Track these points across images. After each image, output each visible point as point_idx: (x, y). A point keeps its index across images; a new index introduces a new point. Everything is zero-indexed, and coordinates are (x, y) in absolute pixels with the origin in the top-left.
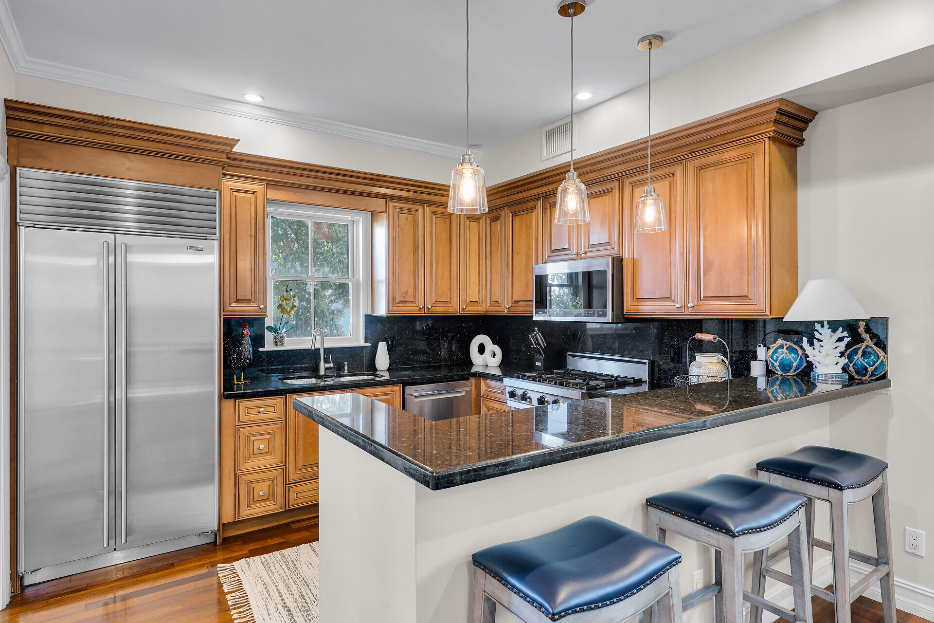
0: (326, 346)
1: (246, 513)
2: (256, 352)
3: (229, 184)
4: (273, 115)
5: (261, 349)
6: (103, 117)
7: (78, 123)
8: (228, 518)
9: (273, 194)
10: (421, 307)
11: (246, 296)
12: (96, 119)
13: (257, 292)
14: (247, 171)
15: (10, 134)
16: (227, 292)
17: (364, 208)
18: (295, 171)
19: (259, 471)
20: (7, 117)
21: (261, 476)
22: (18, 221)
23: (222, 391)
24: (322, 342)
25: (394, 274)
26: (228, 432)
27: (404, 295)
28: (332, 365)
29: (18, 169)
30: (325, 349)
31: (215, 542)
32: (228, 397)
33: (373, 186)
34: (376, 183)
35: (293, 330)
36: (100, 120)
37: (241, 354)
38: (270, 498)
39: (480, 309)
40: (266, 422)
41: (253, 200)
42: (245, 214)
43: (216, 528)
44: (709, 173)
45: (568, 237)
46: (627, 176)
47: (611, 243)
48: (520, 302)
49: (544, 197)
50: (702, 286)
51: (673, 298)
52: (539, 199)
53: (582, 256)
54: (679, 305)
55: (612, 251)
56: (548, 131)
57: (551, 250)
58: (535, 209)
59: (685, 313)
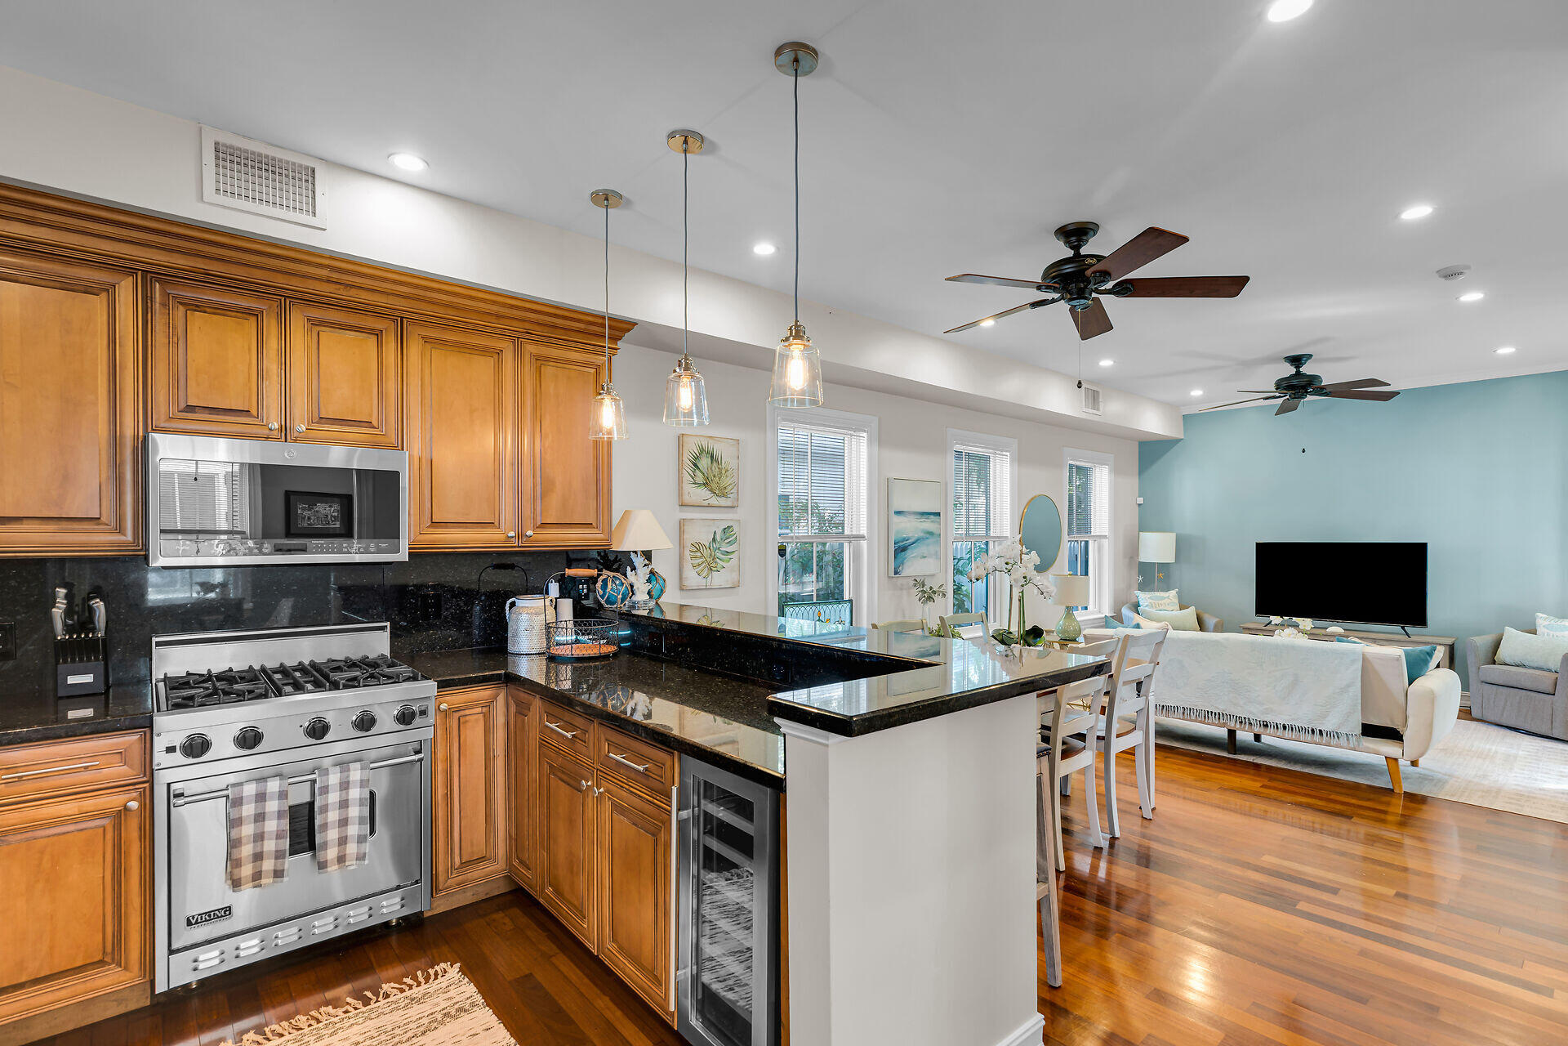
44: (549, 370)
45: (250, 389)
46: (414, 321)
47: (375, 423)
48: (25, 521)
49: (148, 276)
50: (538, 509)
51: (496, 524)
52: (130, 271)
53: (296, 434)
54: (512, 534)
55: (379, 439)
56: (224, 145)
57: (182, 406)
58: (109, 290)
59: (516, 544)
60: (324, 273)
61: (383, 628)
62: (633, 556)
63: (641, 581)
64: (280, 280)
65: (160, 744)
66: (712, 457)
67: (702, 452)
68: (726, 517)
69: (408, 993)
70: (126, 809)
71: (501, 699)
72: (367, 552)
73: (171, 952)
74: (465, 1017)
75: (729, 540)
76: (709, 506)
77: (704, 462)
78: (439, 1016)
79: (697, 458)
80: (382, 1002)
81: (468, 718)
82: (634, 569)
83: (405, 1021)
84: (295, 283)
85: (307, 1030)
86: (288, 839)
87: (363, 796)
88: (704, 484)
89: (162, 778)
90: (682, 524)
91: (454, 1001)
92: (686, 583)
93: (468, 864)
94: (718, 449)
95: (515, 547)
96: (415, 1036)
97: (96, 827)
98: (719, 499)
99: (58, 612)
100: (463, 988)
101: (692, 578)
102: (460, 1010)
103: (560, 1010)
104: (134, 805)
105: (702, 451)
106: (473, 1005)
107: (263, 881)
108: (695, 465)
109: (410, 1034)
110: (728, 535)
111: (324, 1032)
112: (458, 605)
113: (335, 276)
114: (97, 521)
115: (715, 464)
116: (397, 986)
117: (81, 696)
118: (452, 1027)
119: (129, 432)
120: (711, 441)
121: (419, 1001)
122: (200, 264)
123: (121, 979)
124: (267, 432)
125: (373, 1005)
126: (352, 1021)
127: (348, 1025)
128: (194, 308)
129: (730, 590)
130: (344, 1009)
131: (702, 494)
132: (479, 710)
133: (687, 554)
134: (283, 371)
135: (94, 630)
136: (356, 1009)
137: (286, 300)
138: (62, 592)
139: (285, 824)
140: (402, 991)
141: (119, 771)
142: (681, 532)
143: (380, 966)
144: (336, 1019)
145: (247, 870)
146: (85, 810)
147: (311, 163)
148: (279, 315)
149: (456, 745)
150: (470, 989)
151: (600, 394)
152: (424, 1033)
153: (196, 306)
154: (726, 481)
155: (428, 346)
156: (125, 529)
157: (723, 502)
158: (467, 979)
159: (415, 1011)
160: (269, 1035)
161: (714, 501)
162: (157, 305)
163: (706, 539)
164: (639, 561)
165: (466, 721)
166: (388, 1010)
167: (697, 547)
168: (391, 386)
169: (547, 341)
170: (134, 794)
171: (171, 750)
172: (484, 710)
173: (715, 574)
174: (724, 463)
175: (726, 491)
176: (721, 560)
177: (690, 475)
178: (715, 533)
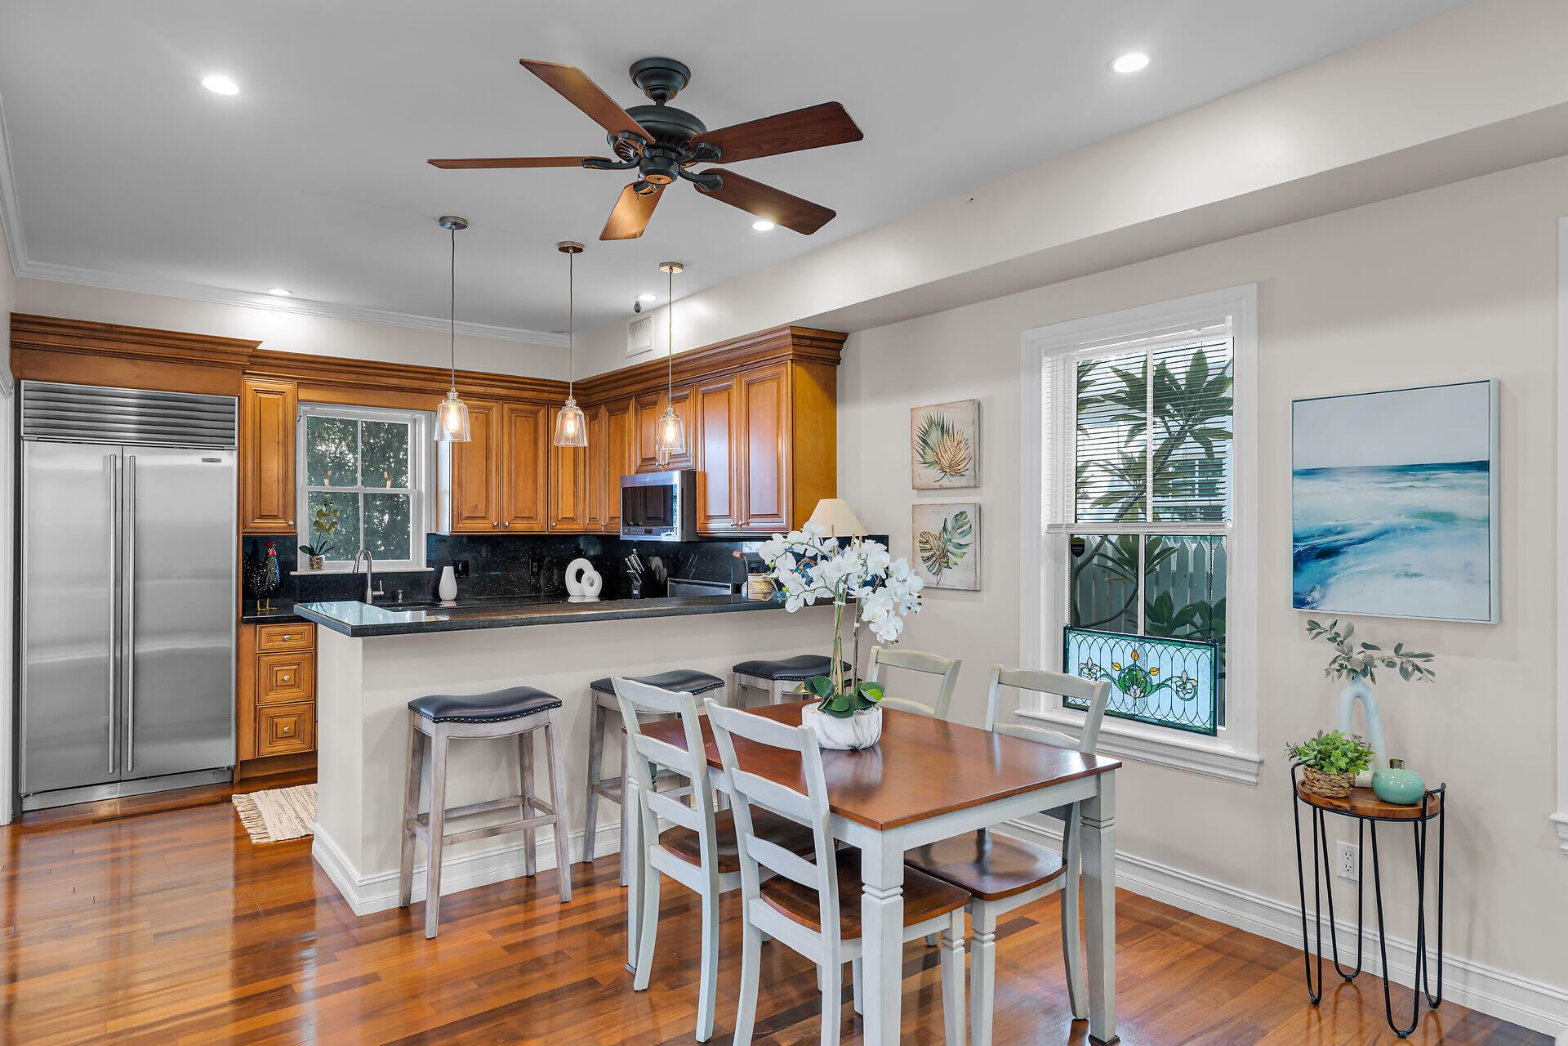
0: (374, 570)
1: (267, 750)
2: (284, 575)
3: (253, 383)
4: (301, 306)
5: (292, 573)
6: (111, 325)
7: (85, 332)
8: (247, 755)
9: (304, 394)
10: (496, 524)
11: (271, 511)
12: (104, 327)
13: (285, 507)
14: (273, 369)
15: (14, 345)
16: (249, 506)
17: (422, 407)
18: (333, 367)
19: (281, 705)
20: (11, 330)
21: (286, 710)
22: (22, 434)
23: (241, 615)
24: (370, 566)
25: (460, 485)
26: (247, 660)
27: (473, 509)
28: (382, 593)
29: (22, 382)
30: (373, 574)
31: (232, 782)
32: (248, 622)
33: (431, 380)
34: (436, 377)
35: (335, 551)
36: (108, 328)
37: (266, 577)
38: (297, 736)
39: (576, 527)
40: (291, 651)
41: (281, 402)
42: (272, 418)
43: (233, 763)
46: (699, 384)
47: (687, 454)
51: (731, 515)
57: (642, 459)
58: (628, 409)
66: (942, 428)
67: (931, 425)
68: (963, 500)
75: (961, 530)
76: (941, 488)
77: (934, 436)
79: (926, 433)
88: (934, 463)
90: (915, 509)
94: (948, 417)
95: (738, 533)
98: (950, 478)
105: (931, 423)
108: (925, 441)
110: (960, 523)
115: (946, 436)
120: (940, 410)
128: (644, 408)
129: (970, 594)
131: (934, 474)
133: (918, 546)
137: (663, 390)
142: (914, 518)
155: (705, 396)
157: (956, 481)
161: (945, 481)
163: (936, 527)
167: (927, 538)
168: (692, 428)
173: (945, 571)
174: (955, 433)
175: (959, 467)
176: (953, 554)
177: (920, 454)
178: (946, 520)
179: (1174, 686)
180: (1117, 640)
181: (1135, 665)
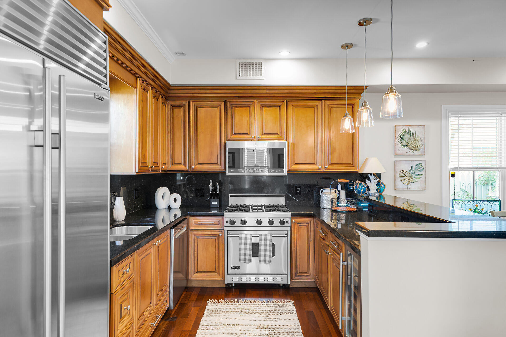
44: (334, 109)
45: (248, 127)
46: (290, 101)
47: (279, 134)
48: (205, 164)
49: (228, 101)
50: (330, 158)
51: (315, 164)
52: (223, 101)
53: (259, 139)
54: (320, 167)
55: (280, 138)
56: (241, 63)
57: (233, 133)
58: (219, 106)
59: (322, 170)
60: (265, 91)
61: (284, 196)
62: (369, 175)
63: (373, 185)
64: (255, 95)
65: (225, 221)
66: (410, 134)
68: (419, 160)
69: (278, 304)
70: (219, 235)
71: (312, 222)
72: (275, 172)
73: (228, 274)
74: (290, 315)
75: (419, 169)
76: (409, 155)
77: (406, 137)
78: (283, 312)
79: (403, 135)
80: (271, 304)
81: (301, 226)
82: (369, 180)
83: (275, 310)
84: (259, 96)
85: (253, 303)
86: (252, 251)
87: (270, 244)
88: (406, 146)
89: (226, 229)
90: (395, 162)
91: (289, 310)
92: (397, 187)
93: (302, 273)
94: (413, 130)
95: (322, 171)
96: (276, 314)
97: (214, 238)
98: (414, 152)
99: (210, 186)
100: (292, 308)
101: (400, 185)
102: (289, 312)
103: (317, 323)
104: (221, 235)
105: (405, 132)
106: (293, 313)
107: (246, 261)
108: (402, 138)
109: (275, 313)
110: (419, 167)
111: (256, 305)
112: (306, 191)
113: (268, 91)
114: (217, 164)
115: (412, 137)
116: (276, 301)
117: (215, 207)
118: (286, 316)
119: (223, 142)
120: (409, 127)
121: (280, 307)
122: (237, 95)
123: (218, 277)
124: (252, 139)
125: (269, 304)
126: (263, 305)
127: (261, 306)
128: (236, 107)
129: (420, 191)
130: (262, 302)
131: (406, 150)
132: (305, 224)
133: (398, 175)
134: (255, 121)
135: (217, 191)
136: (265, 303)
137: (256, 100)
138: (211, 181)
139: (251, 247)
140: (277, 303)
141: (218, 226)
142: (395, 166)
143: (274, 295)
144: (260, 304)
145: (242, 257)
146: (212, 234)
147: (260, 61)
148: (254, 105)
149: (298, 234)
150: (294, 309)
151: (344, 117)
152: (278, 314)
153: (237, 107)
154: (418, 144)
155: (294, 107)
156: (222, 166)
157: (416, 153)
158: (294, 306)
159: (278, 309)
160: (245, 302)
161: (412, 152)
162: (229, 108)
163: (407, 168)
164: (372, 177)
165: (301, 227)
166: (272, 306)
167: (403, 173)
168: (283, 121)
169: (333, 99)
170: (221, 232)
171: (227, 222)
172: (307, 224)
173: (412, 184)
174: (416, 136)
175: (418, 148)
176: (415, 178)
177: (399, 142)
178: (412, 166)
179: (488, 213)
180: (471, 202)
181: (477, 208)
